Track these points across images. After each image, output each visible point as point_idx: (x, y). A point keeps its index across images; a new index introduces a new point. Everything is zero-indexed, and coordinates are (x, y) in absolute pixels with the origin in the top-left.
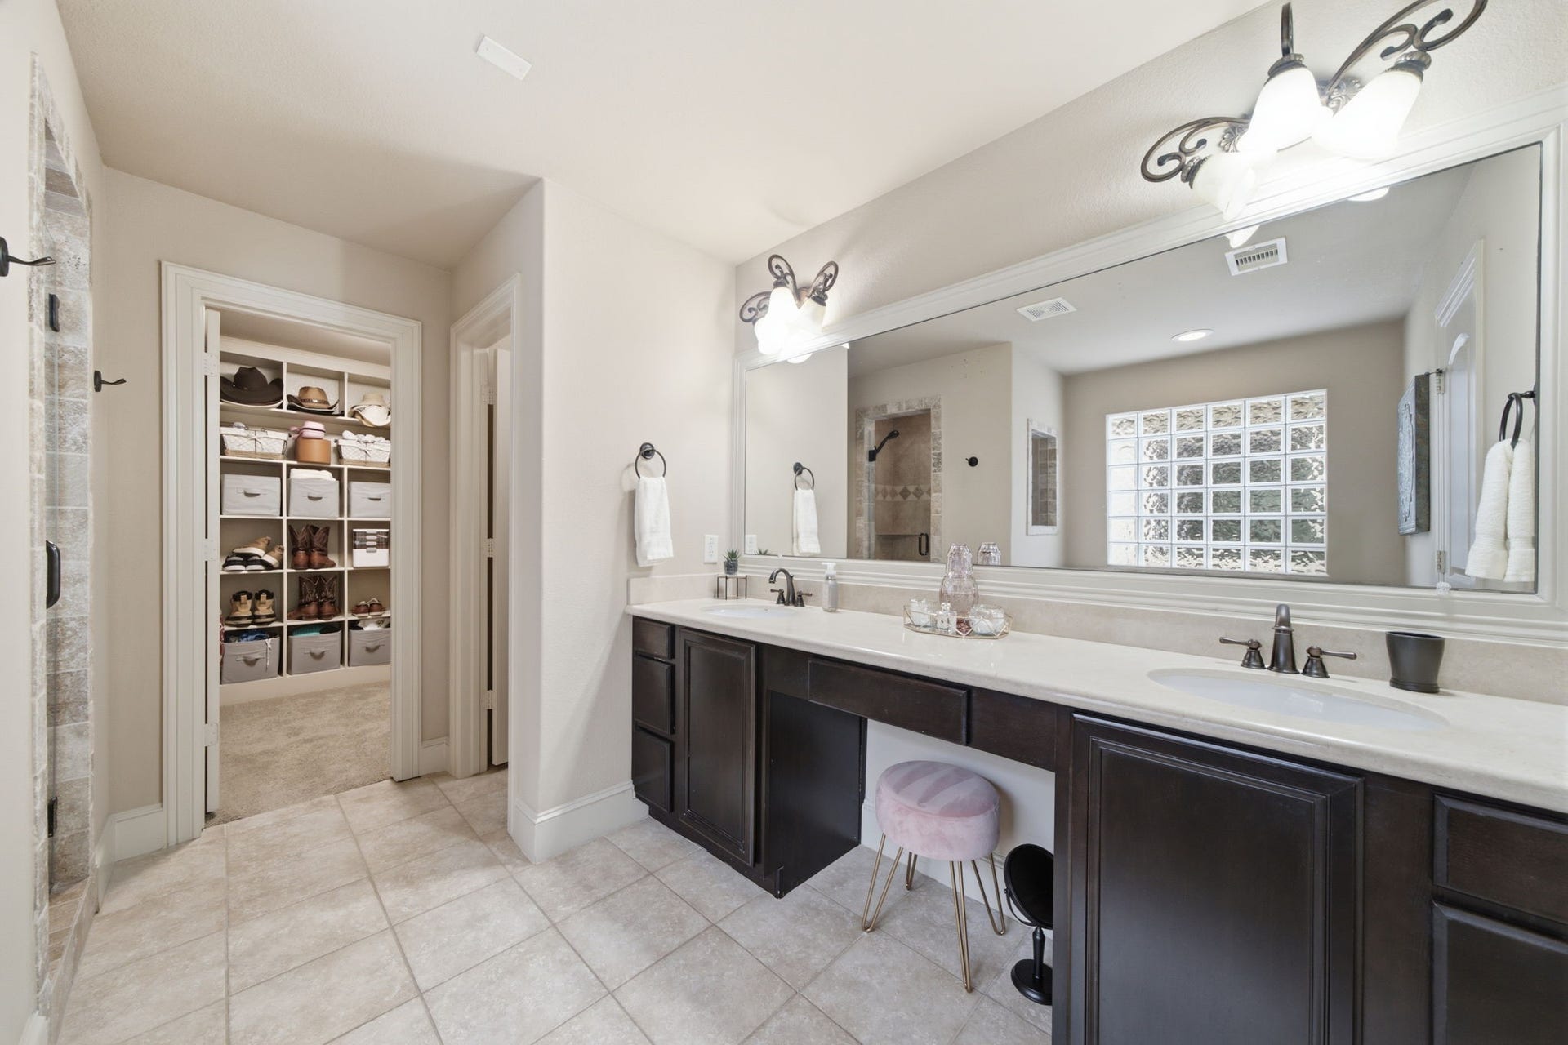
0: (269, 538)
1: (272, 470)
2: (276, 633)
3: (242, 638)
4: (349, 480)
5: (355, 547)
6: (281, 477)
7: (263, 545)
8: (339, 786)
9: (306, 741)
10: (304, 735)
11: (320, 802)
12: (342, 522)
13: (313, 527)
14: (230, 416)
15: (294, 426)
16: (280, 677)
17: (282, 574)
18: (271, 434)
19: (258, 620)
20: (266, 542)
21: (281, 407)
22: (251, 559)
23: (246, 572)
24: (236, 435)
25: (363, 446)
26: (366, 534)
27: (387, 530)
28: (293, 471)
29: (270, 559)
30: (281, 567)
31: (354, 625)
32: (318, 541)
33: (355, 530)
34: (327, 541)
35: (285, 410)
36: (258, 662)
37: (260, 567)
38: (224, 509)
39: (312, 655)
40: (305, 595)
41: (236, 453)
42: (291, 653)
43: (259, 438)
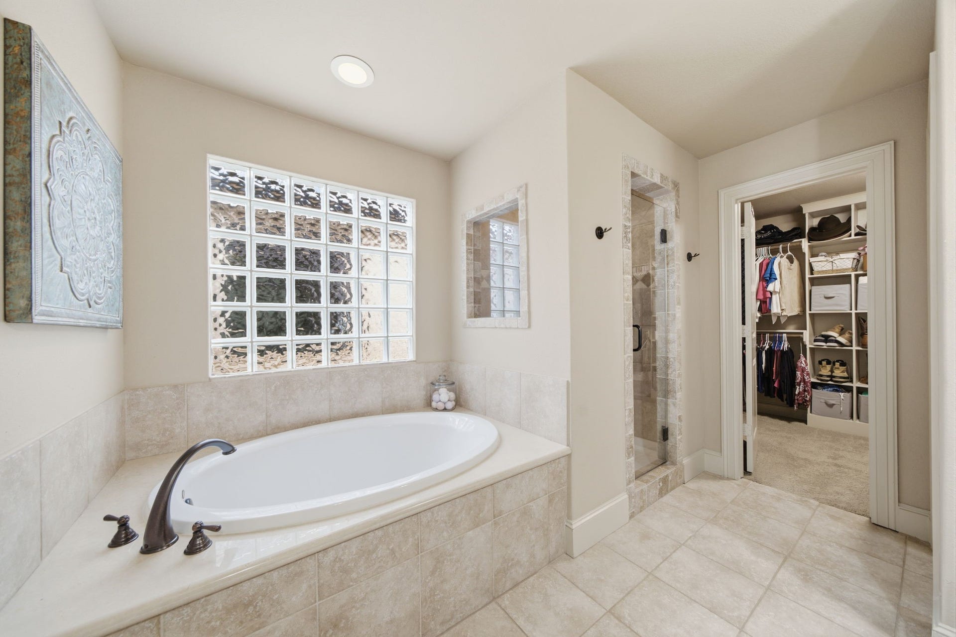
0: (842, 326)
1: (844, 279)
2: (849, 390)
3: (824, 389)
6: (851, 284)
7: (837, 330)
8: (827, 500)
9: (836, 465)
10: (839, 462)
11: (806, 501)
14: (816, 250)
15: (860, 247)
16: (851, 421)
17: (852, 350)
18: (842, 256)
19: (834, 379)
20: (840, 328)
21: (850, 236)
22: (831, 338)
23: (826, 347)
24: (820, 261)
28: (861, 278)
29: (842, 340)
30: (851, 346)
35: (853, 237)
36: (835, 406)
37: (835, 344)
38: (812, 308)
41: (819, 272)
42: (860, 407)
43: (834, 260)
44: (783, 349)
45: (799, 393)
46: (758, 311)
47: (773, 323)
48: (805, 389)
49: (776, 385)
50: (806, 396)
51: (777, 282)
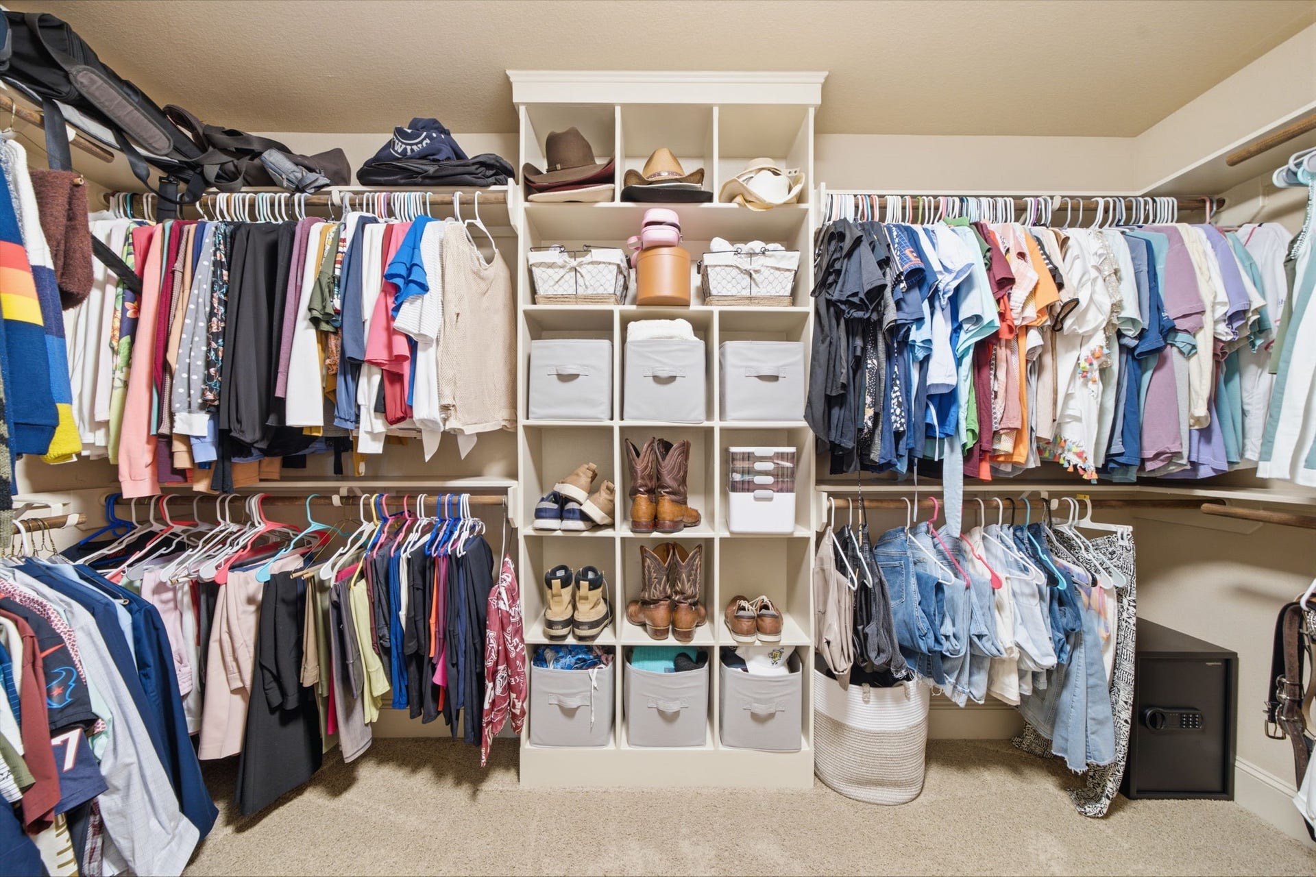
0: (593, 466)
1: (599, 324)
2: (607, 656)
4: (722, 341)
5: (734, 487)
6: (612, 340)
7: (585, 479)
12: (710, 431)
13: (664, 441)
15: (632, 235)
16: (611, 746)
17: (612, 540)
18: (598, 254)
19: (577, 630)
20: (590, 474)
21: (612, 198)
23: (559, 533)
24: (551, 265)
25: (744, 263)
26: (749, 457)
27: (792, 450)
28: (631, 325)
29: (596, 514)
30: (612, 525)
31: (730, 656)
32: (670, 472)
33: (733, 449)
34: (686, 472)
35: (618, 202)
36: (579, 713)
37: (579, 525)
38: (531, 408)
39: (661, 713)
40: (650, 585)
41: (549, 298)
42: (628, 706)
43: (580, 264)
44: (454, 551)
45: (493, 704)
46: (376, 410)
47: (427, 458)
48: (509, 683)
49: (437, 679)
50: (514, 706)
51: (432, 299)
